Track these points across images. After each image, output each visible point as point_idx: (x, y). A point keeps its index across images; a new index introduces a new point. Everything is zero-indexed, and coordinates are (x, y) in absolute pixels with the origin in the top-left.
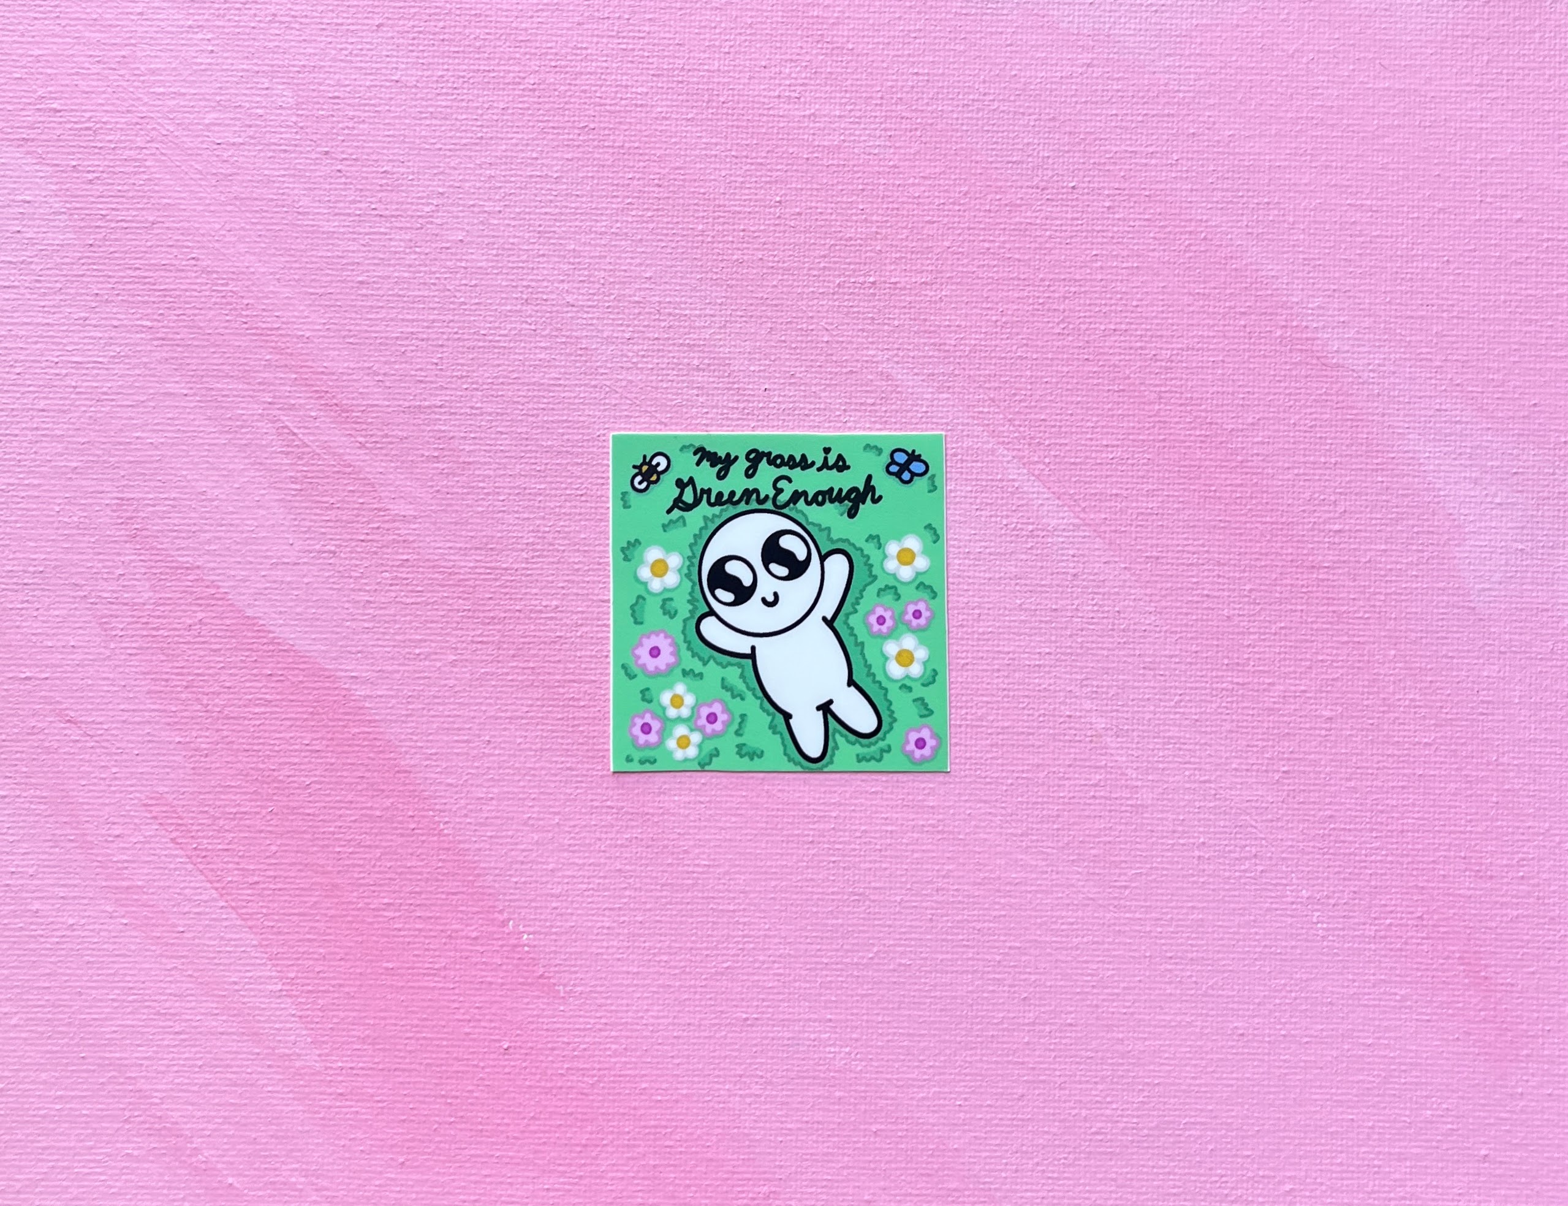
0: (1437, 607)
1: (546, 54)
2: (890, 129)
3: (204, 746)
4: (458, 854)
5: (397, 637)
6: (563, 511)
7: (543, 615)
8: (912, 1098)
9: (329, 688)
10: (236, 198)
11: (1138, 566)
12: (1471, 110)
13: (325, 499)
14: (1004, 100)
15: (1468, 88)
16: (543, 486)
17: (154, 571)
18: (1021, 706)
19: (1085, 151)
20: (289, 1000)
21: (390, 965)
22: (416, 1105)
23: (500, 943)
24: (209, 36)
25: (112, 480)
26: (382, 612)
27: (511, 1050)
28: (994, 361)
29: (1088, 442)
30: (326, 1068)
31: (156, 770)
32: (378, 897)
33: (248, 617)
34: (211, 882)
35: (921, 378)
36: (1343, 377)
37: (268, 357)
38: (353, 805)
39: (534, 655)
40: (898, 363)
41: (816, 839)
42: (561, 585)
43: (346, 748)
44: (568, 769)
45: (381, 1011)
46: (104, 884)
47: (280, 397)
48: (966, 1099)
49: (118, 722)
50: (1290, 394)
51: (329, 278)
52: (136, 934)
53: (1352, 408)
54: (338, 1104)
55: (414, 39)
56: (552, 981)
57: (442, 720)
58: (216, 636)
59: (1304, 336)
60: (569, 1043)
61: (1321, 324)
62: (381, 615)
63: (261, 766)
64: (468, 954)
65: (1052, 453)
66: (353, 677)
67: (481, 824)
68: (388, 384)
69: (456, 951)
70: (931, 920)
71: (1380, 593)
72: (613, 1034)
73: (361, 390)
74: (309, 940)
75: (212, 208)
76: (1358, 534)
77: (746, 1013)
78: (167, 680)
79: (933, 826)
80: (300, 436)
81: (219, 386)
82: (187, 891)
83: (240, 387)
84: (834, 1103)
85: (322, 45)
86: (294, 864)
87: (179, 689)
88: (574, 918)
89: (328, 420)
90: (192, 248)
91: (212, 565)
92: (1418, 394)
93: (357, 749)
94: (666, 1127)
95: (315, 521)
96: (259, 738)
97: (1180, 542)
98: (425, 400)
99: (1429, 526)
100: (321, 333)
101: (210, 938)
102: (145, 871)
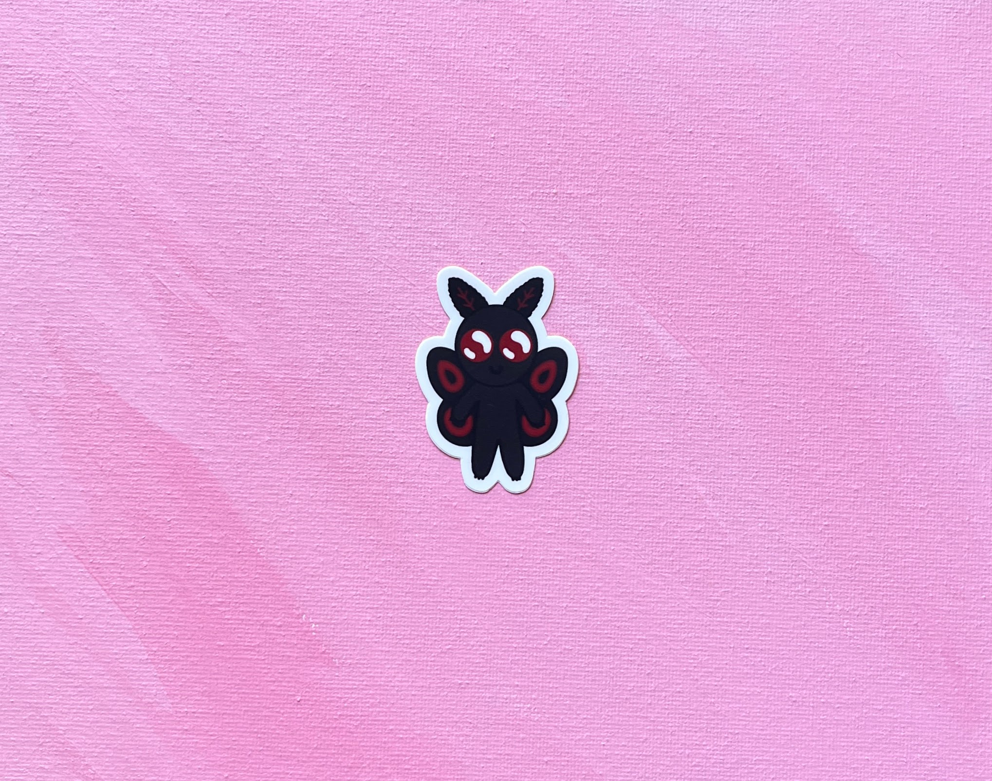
0: (930, 417)
1: (339, 36)
2: (569, 91)
3: (99, 494)
4: (269, 569)
5: (231, 424)
6: (344, 342)
7: (330, 411)
8: (572, 740)
9: (184, 457)
10: (128, 127)
11: (730, 386)
12: (958, 85)
13: (184, 330)
14: (645, 73)
15: (956, 71)
16: (331, 325)
17: (68, 375)
18: (649, 478)
19: (699, 108)
20: (153, 666)
21: (222, 643)
22: (237, 738)
23: (296, 629)
24: (113, 19)
25: (41, 314)
26: (221, 406)
27: (302, 702)
28: (635, 247)
29: (698, 303)
30: (177, 712)
31: (66, 510)
32: (215, 597)
33: (131, 408)
34: (102, 586)
35: (586, 257)
36: (869, 262)
37: (148, 234)
38: (199, 536)
39: (323, 438)
40: (571, 247)
41: (510, 564)
42: (341, 391)
43: (195, 497)
44: (344, 514)
45: (214, 674)
46: (29, 585)
47: (155, 261)
48: (608, 741)
49: (41, 476)
50: (833, 273)
51: (189, 183)
52: (49, 619)
53: (875, 283)
54: (184, 736)
55: (250, 24)
56: (331, 655)
57: (260, 479)
58: (109, 420)
59: (844, 234)
60: (341, 698)
61: (855, 226)
62: (220, 409)
63: (137, 508)
64: (274, 636)
65: (674, 309)
66: (201, 449)
67: (285, 550)
68: (228, 254)
69: (266, 634)
70: (586, 619)
71: (892, 407)
72: (371, 692)
73: (210, 258)
74: (167, 626)
75: (112, 134)
76: (878, 367)
77: (461, 679)
78: (75, 449)
79: (589, 557)
80: (168, 288)
81: (114, 253)
82: (85, 591)
83: (129, 254)
84: (519, 742)
85: (189, 27)
86: (159, 574)
87: (83, 455)
88: (346, 614)
89: (187, 277)
90: (98, 160)
91: (107, 372)
92: (919, 274)
93: (202, 497)
94: (405, 756)
95: (177, 345)
96: (137, 489)
97: (758, 370)
98: (253, 265)
99: (925, 363)
100: (184, 219)
101: (100, 623)
102: (57, 577)
